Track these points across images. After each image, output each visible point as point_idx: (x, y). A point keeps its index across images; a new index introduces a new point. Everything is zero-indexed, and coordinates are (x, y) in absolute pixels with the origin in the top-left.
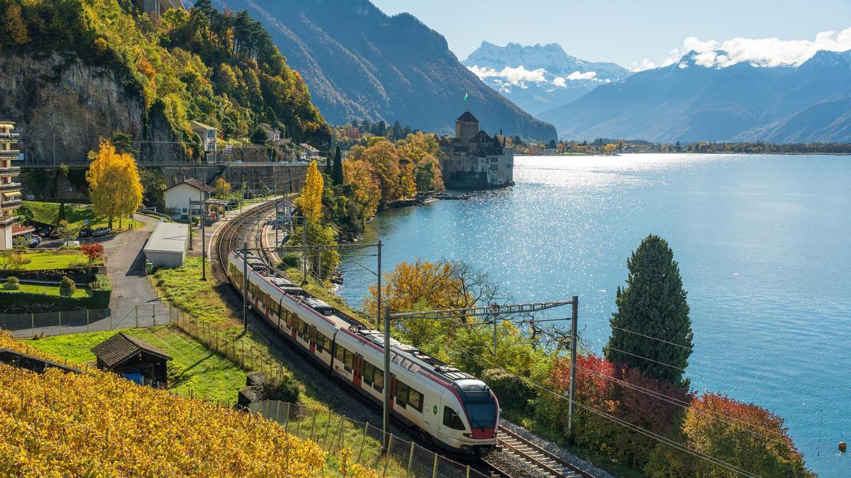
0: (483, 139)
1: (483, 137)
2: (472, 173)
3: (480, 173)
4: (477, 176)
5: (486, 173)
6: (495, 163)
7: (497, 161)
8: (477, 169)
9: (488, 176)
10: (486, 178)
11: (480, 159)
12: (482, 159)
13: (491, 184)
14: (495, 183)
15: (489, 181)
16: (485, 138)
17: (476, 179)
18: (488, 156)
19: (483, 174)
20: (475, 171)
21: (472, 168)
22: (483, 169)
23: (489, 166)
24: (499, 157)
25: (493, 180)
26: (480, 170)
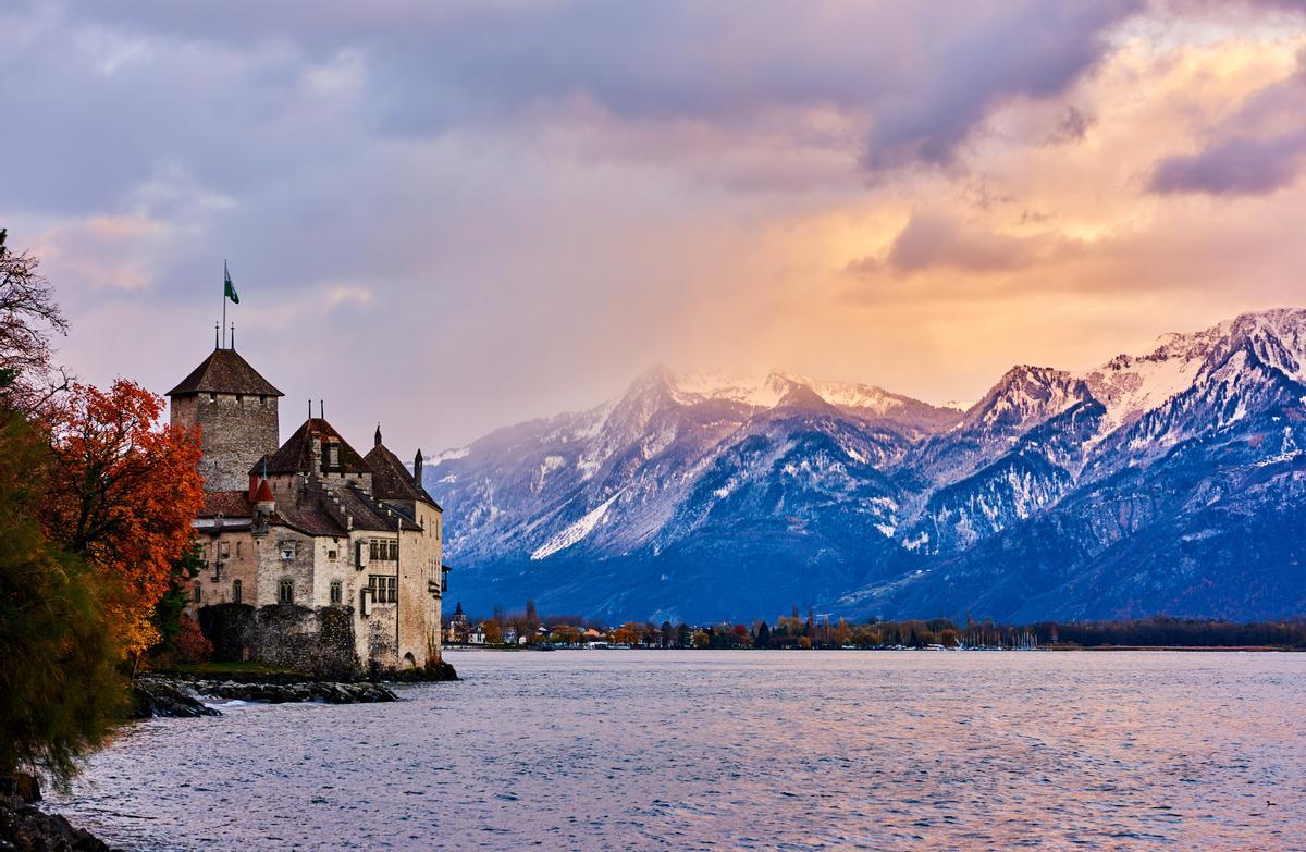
0: (326, 457)
1: (326, 447)
2: (286, 608)
3: (325, 614)
4: (311, 627)
5: (351, 610)
6: (386, 568)
7: (395, 557)
8: (309, 591)
9: (360, 628)
10: (349, 640)
11: (322, 544)
12: (330, 544)
13: (374, 665)
14: (387, 660)
15: (362, 649)
16: (334, 454)
17: (303, 641)
18: (356, 535)
19: (336, 620)
20: (299, 600)
21: (286, 590)
22: (335, 592)
23: (362, 580)
24: (405, 538)
25: (379, 647)
26: (320, 599)
